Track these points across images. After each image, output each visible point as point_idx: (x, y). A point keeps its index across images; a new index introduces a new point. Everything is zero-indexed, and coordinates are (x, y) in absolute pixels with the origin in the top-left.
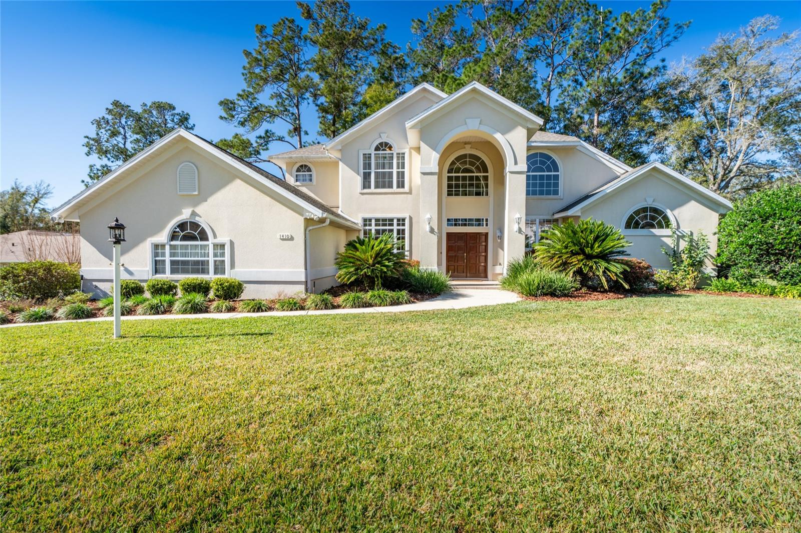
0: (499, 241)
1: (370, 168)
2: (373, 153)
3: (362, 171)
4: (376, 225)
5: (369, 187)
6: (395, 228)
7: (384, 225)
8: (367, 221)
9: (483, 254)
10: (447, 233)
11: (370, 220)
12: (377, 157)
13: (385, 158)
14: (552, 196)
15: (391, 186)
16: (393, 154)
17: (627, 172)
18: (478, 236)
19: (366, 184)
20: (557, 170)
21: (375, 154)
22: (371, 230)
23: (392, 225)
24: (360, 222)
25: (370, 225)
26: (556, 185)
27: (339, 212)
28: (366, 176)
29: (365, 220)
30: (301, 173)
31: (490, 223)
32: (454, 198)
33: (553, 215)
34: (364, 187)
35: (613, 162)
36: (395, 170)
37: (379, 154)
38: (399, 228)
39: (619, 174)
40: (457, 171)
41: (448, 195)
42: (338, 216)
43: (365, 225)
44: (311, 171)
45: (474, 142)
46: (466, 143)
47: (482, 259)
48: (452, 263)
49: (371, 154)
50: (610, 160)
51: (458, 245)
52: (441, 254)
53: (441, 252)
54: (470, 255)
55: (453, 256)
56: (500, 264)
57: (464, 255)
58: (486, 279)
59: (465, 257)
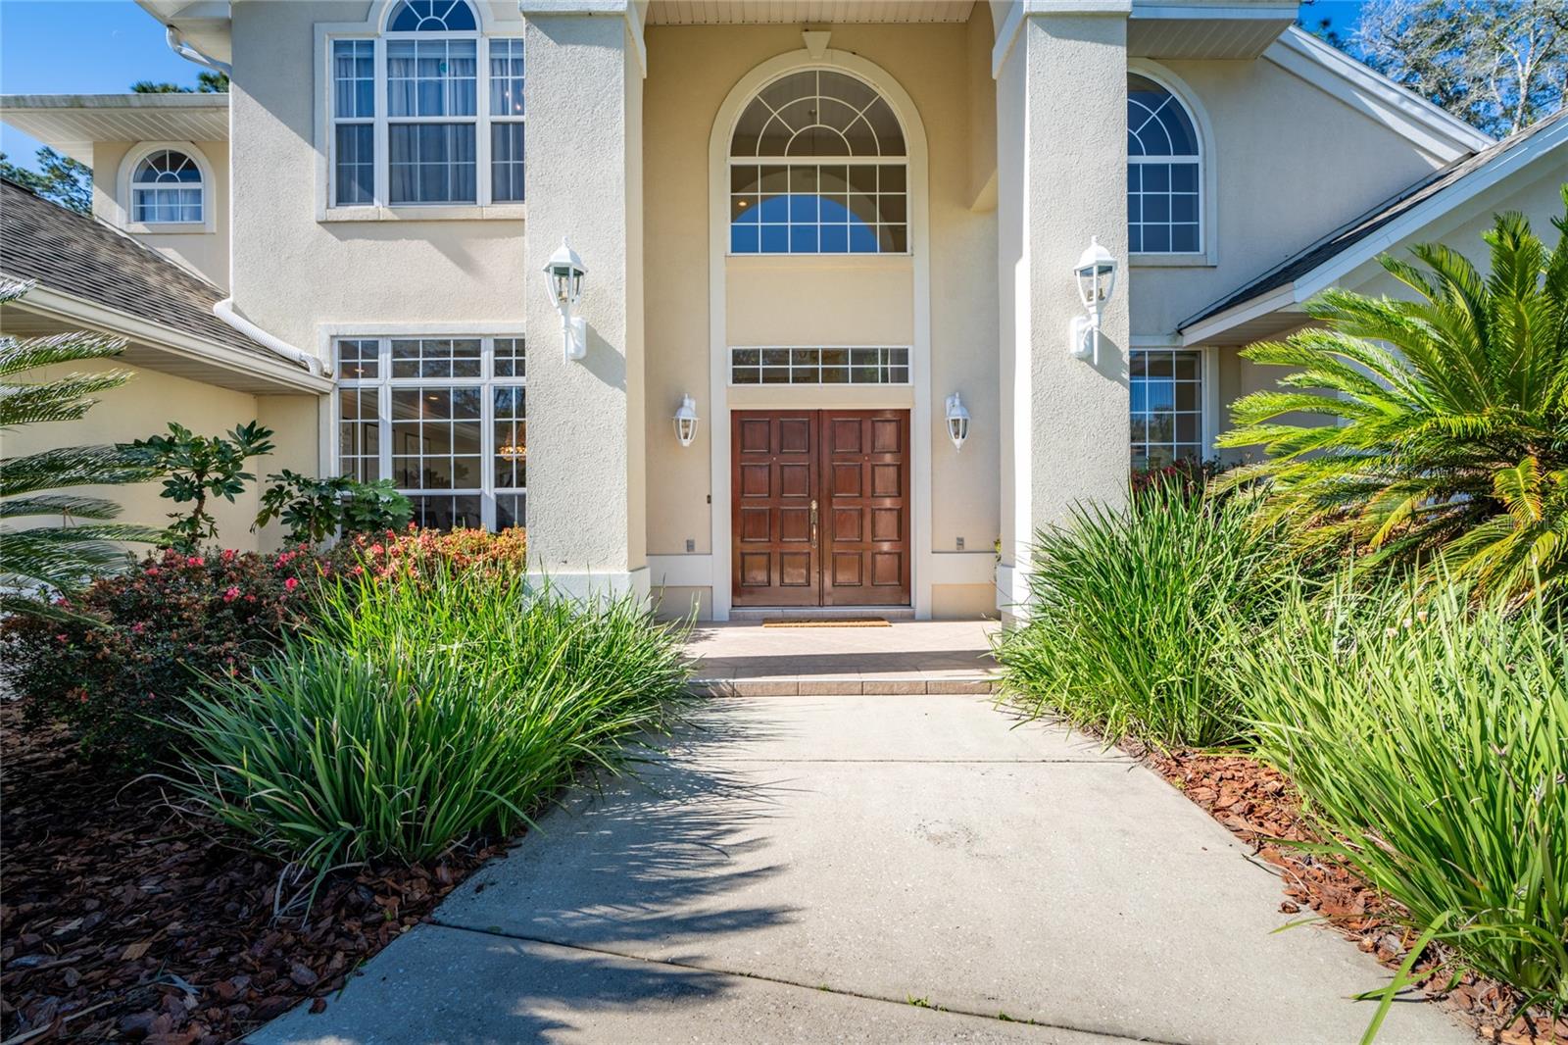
0: (958, 442)
1: (367, 106)
2: (381, 35)
3: (328, 119)
4: (398, 371)
5: (368, 196)
6: (487, 382)
7: (439, 370)
8: (354, 354)
9: (888, 503)
10: (736, 414)
11: (371, 348)
12: (399, 58)
13: (439, 65)
14: (1171, 256)
15: (467, 194)
16: (473, 43)
17: (1472, 155)
18: (867, 426)
19: (352, 182)
20: (1187, 145)
21: (391, 44)
22: (374, 393)
23: (474, 370)
24: (320, 354)
25: (371, 371)
26: (1188, 208)
27: (221, 309)
28: (353, 145)
29: (347, 348)
30: (156, 186)
31: (918, 366)
32: (762, 263)
33: (1180, 332)
34: (343, 197)
35: (1416, 111)
36: (484, 119)
37: (411, 43)
38: (503, 381)
39: (1437, 165)
40: (774, 145)
41: (736, 247)
42: (218, 329)
43: (348, 371)
44: (197, 178)
45: (846, 24)
46: (808, 26)
47: (887, 524)
48: (759, 544)
49: (371, 44)
50: (1406, 106)
51: (782, 467)
52: (709, 502)
53: (709, 497)
54: (835, 507)
55: (763, 511)
56: (960, 542)
57: (810, 510)
58: (906, 610)
59: (814, 518)
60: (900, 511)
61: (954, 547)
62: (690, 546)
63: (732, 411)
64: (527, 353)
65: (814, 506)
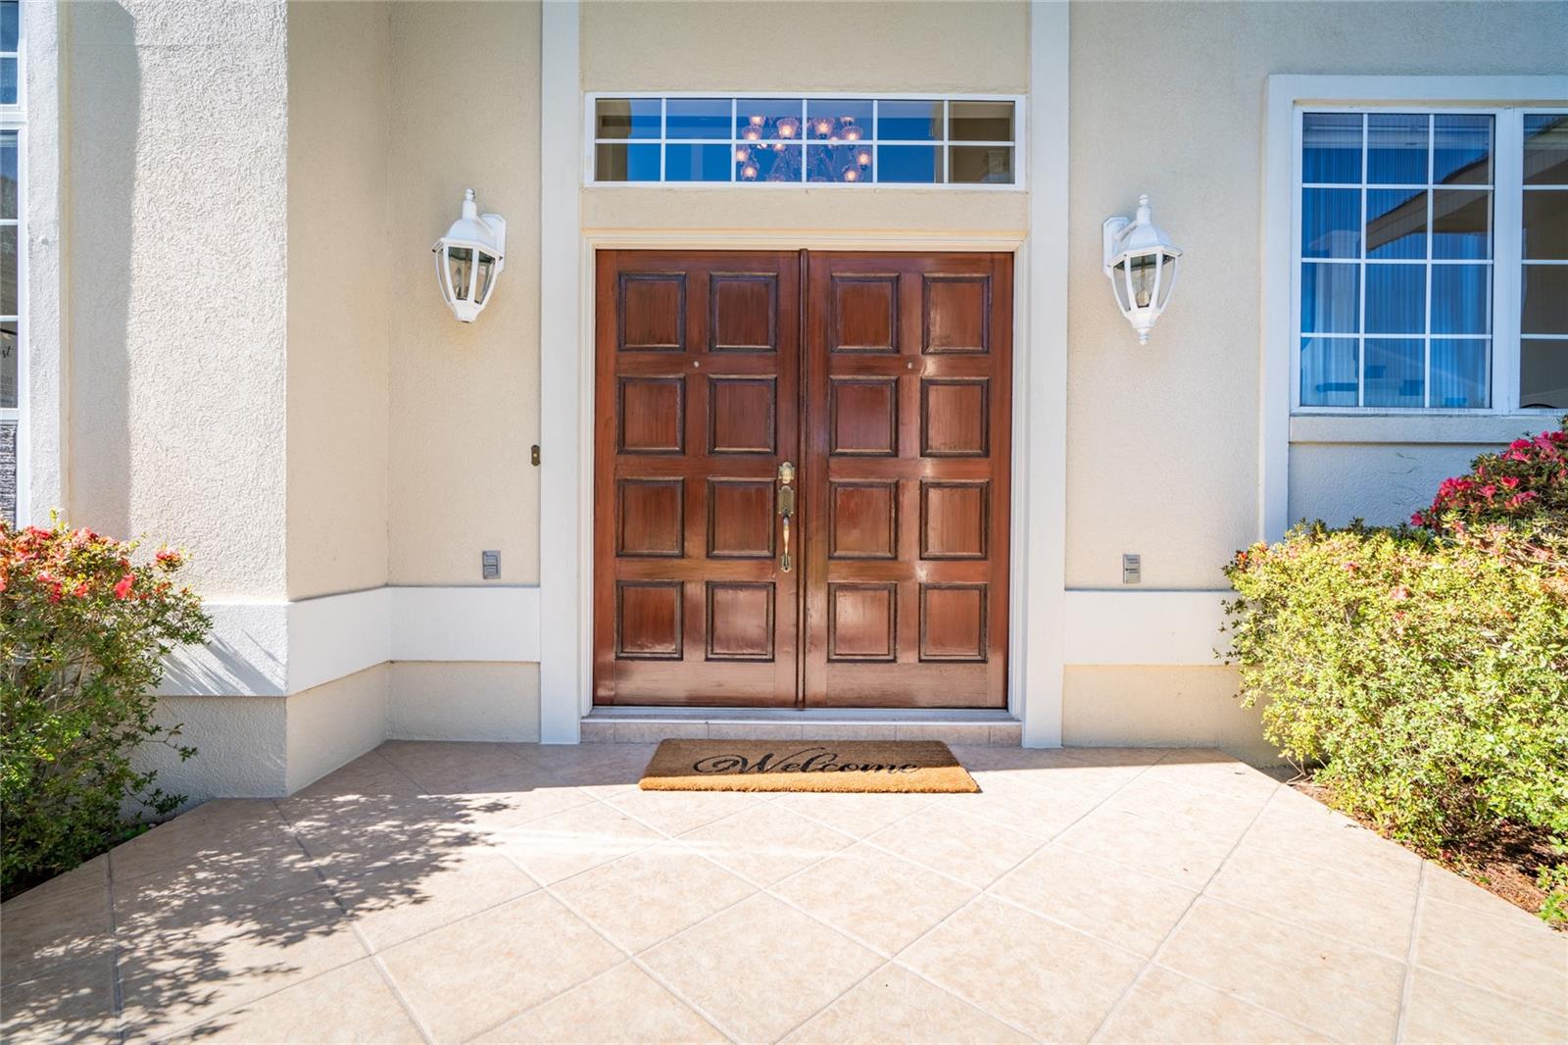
10: (607, 259)
18: (913, 289)
51: (713, 383)
52: (536, 461)
53: (536, 449)
54: (835, 479)
55: (668, 487)
56: (1132, 564)
57: (777, 484)
58: (999, 726)
59: (786, 501)
60: (985, 491)
61: (1117, 576)
62: (491, 566)
63: (600, 254)
64: (22, 43)
65: (787, 474)
